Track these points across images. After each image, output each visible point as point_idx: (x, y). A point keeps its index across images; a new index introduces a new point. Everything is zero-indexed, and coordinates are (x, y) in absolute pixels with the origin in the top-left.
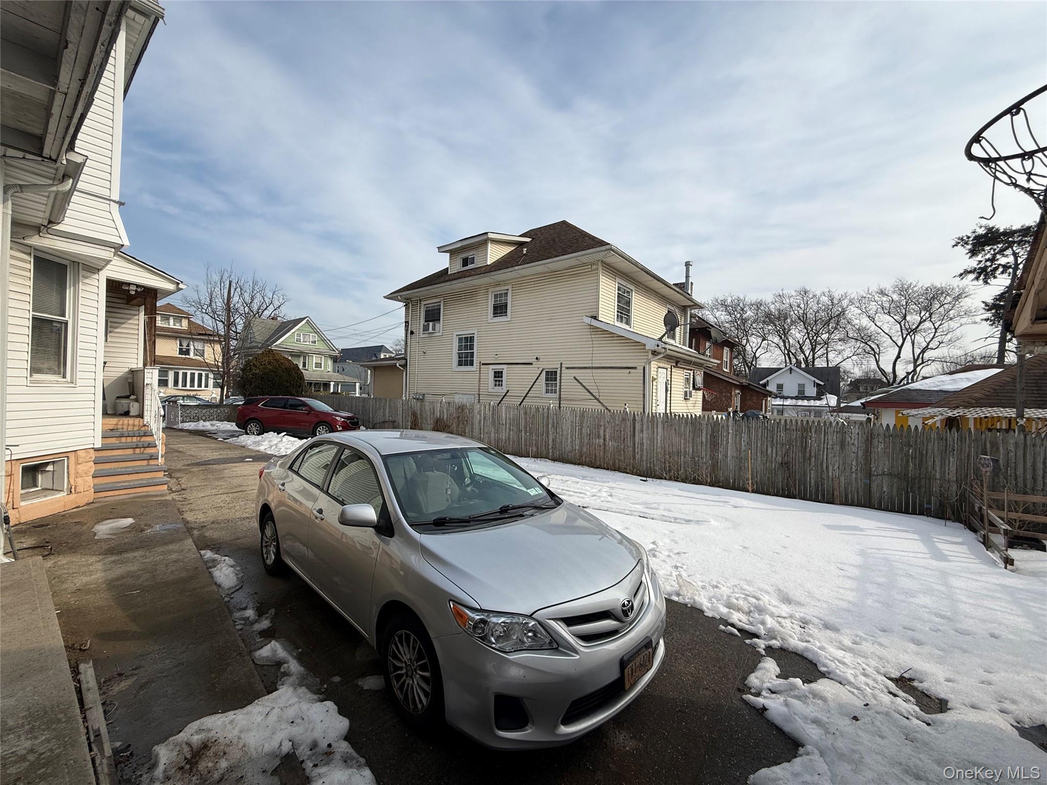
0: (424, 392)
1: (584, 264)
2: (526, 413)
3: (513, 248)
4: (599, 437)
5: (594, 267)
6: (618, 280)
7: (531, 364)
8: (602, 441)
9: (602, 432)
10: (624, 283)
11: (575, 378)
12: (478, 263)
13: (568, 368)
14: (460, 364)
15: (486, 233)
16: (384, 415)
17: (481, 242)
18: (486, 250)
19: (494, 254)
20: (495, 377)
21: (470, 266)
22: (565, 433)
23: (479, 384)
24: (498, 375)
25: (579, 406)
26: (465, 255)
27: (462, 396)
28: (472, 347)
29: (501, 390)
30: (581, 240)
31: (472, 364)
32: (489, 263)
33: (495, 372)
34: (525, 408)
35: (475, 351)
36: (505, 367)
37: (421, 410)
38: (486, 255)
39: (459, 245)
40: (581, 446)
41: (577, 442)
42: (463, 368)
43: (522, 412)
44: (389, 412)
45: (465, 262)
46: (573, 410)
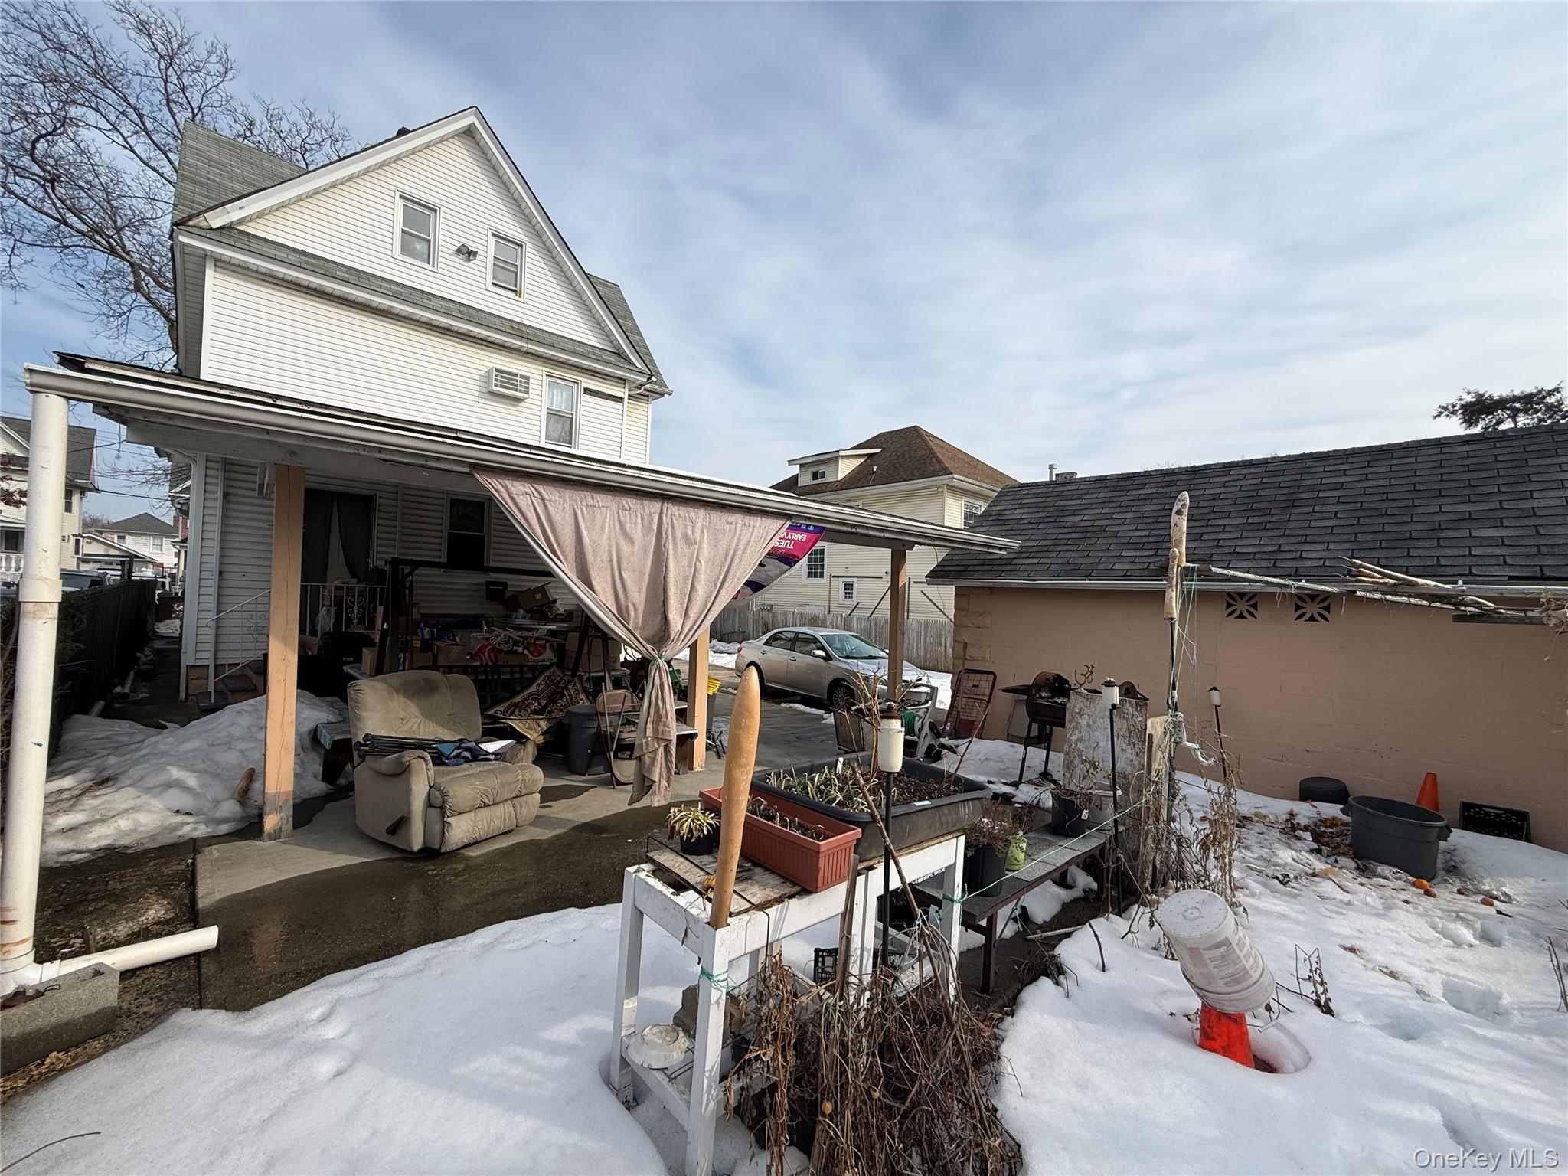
0: (772, 603)
1: (930, 487)
2: (876, 624)
3: (862, 460)
4: (941, 645)
5: (940, 490)
6: (965, 499)
7: (881, 578)
8: (943, 648)
9: (943, 641)
10: (971, 501)
11: (922, 592)
12: (829, 478)
13: (915, 582)
14: (810, 575)
15: (838, 451)
16: (733, 626)
17: (833, 458)
18: (837, 465)
19: (845, 469)
20: (845, 589)
21: (820, 480)
22: (911, 641)
23: (830, 596)
24: (848, 587)
25: (923, 618)
26: (815, 469)
27: (813, 608)
28: (822, 560)
29: (852, 603)
30: (928, 461)
31: (822, 576)
32: (839, 479)
33: (846, 585)
34: (874, 619)
35: (825, 563)
36: (855, 579)
37: (773, 621)
38: (837, 470)
39: (810, 460)
40: (925, 653)
41: (922, 650)
42: (813, 580)
43: (872, 623)
44: (739, 623)
45: (816, 476)
46: (919, 622)
